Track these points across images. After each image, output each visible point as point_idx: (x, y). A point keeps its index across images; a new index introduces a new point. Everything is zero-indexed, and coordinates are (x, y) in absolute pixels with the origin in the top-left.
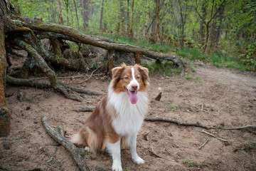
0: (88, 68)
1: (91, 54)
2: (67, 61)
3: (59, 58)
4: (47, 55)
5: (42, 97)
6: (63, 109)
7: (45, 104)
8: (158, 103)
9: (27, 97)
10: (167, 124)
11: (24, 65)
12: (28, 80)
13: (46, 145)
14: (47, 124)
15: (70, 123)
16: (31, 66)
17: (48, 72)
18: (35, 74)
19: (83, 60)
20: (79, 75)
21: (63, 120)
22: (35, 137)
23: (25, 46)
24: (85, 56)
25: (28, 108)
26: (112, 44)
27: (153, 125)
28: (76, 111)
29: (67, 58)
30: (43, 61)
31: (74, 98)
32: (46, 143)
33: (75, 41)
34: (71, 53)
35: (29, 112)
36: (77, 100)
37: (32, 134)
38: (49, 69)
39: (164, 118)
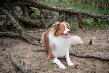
0: (47, 26)
1: (50, 16)
2: (32, 21)
3: (27, 19)
4: (19, 17)
5: (14, 43)
6: (26, 50)
7: (15, 47)
8: (90, 47)
9: (4, 43)
10: (93, 59)
11: (4, 24)
12: (5, 33)
13: (11, 70)
14: (13, 58)
15: (29, 58)
16: (8, 24)
17: (17, 26)
18: (11, 29)
19: (44, 20)
20: (41, 30)
21: (25, 56)
22: (5, 66)
23: (3, 10)
24: (45, 18)
25: (4, 50)
26: (61, 8)
27: (84, 60)
28: (34, 51)
29: (33, 19)
30: (14, 19)
31: (34, 43)
32: (11, 69)
33: (37, 8)
34: (35, 15)
35: (4, 52)
36: (35, 45)
37: (4, 64)
38: (18, 24)
39: (91, 55)
